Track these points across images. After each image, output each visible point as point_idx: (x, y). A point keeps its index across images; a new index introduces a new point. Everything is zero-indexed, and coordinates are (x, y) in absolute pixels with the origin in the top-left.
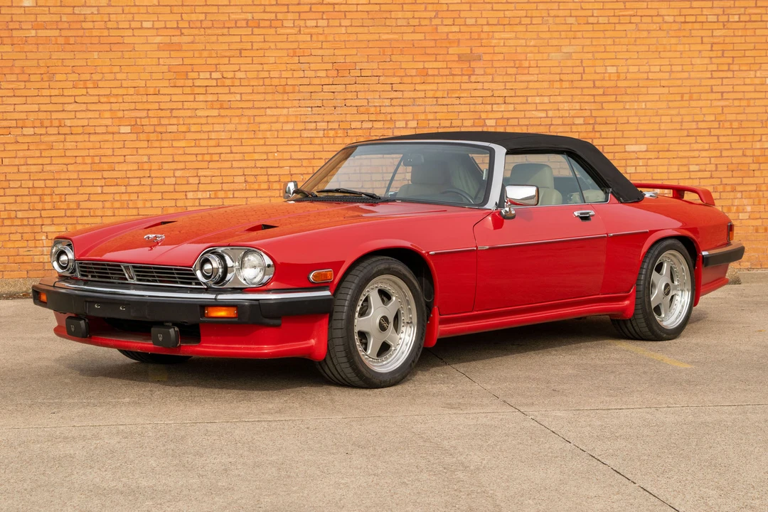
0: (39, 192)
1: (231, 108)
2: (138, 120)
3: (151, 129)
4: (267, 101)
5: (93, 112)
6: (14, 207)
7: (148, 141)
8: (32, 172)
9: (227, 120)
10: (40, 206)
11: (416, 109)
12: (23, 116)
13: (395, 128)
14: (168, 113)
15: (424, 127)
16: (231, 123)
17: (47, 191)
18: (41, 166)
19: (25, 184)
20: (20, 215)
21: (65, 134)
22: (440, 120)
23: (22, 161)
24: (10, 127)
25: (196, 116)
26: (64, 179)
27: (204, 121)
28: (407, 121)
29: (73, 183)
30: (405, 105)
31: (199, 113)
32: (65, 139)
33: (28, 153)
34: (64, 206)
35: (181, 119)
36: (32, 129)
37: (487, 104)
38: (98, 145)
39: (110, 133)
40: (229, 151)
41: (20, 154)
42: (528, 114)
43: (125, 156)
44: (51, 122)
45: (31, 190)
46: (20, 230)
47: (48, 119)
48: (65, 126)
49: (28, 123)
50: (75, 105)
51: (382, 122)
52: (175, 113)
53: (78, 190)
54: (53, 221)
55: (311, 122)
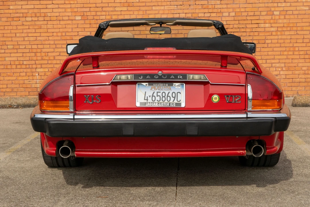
0: (34, 51)
1: (133, 6)
2: (85, 13)
3: (92, 17)
4: (153, 2)
5: (62, 9)
6: (22, 59)
7: (90, 24)
8: (31, 41)
9: (131, 13)
10: (35, 58)
11: (234, 6)
12: (26, 11)
13: (223, 16)
14: (100, 9)
15: (239, 16)
16: (133, 14)
17: (39, 51)
18: (35, 37)
19: (27, 47)
20: (25, 63)
21: (47, 21)
22: (248, 12)
23: (26, 35)
24: (20, 17)
25: (115, 11)
26: (47, 44)
27: (119, 13)
28: (229, 13)
29: (52, 46)
30: (229, 4)
31: (117, 9)
32: (47, 23)
33: (29, 31)
34: (47, 58)
35: (107, 12)
36: (31, 18)
37: (275, 3)
38: (64, 26)
39: (70, 20)
40: (133, 30)
41: (25, 31)
42: (298, 8)
43: (78, 32)
44: (40, 14)
45: (30, 50)
46: (25, 70)
47: (39, 13)
48: (47, 16)
49: (29, 15)
50: (53, 5)
51: (215, 13)
52: (104, 9)
53: (54, 50)
54: (41, 66)
55: (176, 13)
